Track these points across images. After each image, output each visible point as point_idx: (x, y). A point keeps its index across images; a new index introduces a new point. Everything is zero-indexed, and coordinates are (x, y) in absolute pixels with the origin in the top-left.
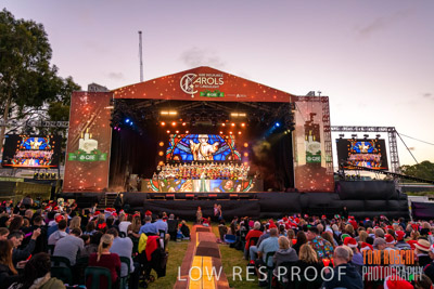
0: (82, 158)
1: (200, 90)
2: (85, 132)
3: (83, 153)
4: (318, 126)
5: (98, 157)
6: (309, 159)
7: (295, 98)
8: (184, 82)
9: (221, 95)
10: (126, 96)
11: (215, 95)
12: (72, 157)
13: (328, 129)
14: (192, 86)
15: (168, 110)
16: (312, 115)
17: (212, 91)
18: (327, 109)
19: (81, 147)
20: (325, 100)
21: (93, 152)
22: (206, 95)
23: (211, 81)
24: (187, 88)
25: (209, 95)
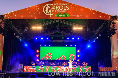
1: (55, 13)
8: (45, 9)
9: (68, 15)
10: (11, 17)
11: (64, 16)
14: (50, 11)
15: (37, 26)
17: (62, 13)
22: (58, 16)
23: (61, 8)
24: (47, 12)
25: (60, 16)
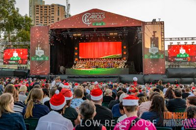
0: (37, 59)
2: (38, 47)
3: (38, 57)
4: (158, 38)
5: (45, 58)
6: (151, 57)
7: (144, 23)
8: (84, 18)
9: (104, 24)
10: (56, 27)
11: (100, 24)
12: (33, 59)
13: (163, 40)
14: (88, 20)
16: (154, 32)
17: (99, 22)
18: (163, 29)
19: (37, 54)
20: (162, 23)
21: (42, 56)
22: (95, 25)
23: (98, 17)
24: (86, 21)
25: (97, 24)
